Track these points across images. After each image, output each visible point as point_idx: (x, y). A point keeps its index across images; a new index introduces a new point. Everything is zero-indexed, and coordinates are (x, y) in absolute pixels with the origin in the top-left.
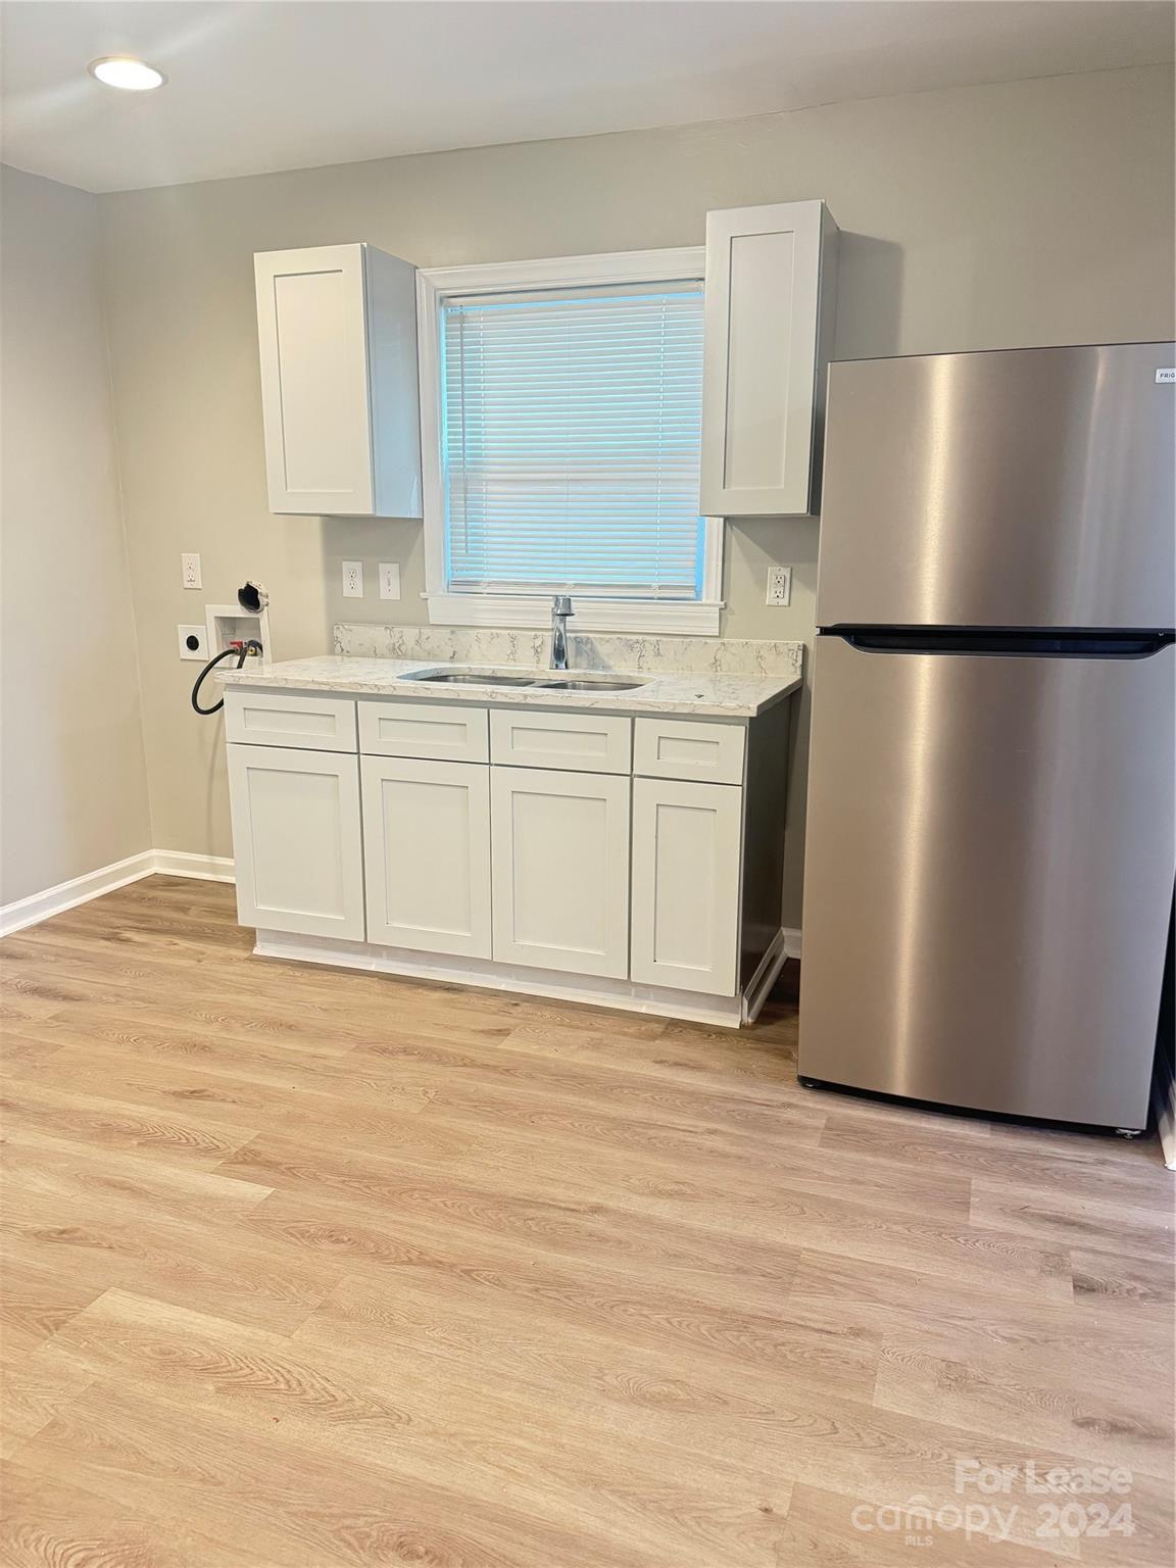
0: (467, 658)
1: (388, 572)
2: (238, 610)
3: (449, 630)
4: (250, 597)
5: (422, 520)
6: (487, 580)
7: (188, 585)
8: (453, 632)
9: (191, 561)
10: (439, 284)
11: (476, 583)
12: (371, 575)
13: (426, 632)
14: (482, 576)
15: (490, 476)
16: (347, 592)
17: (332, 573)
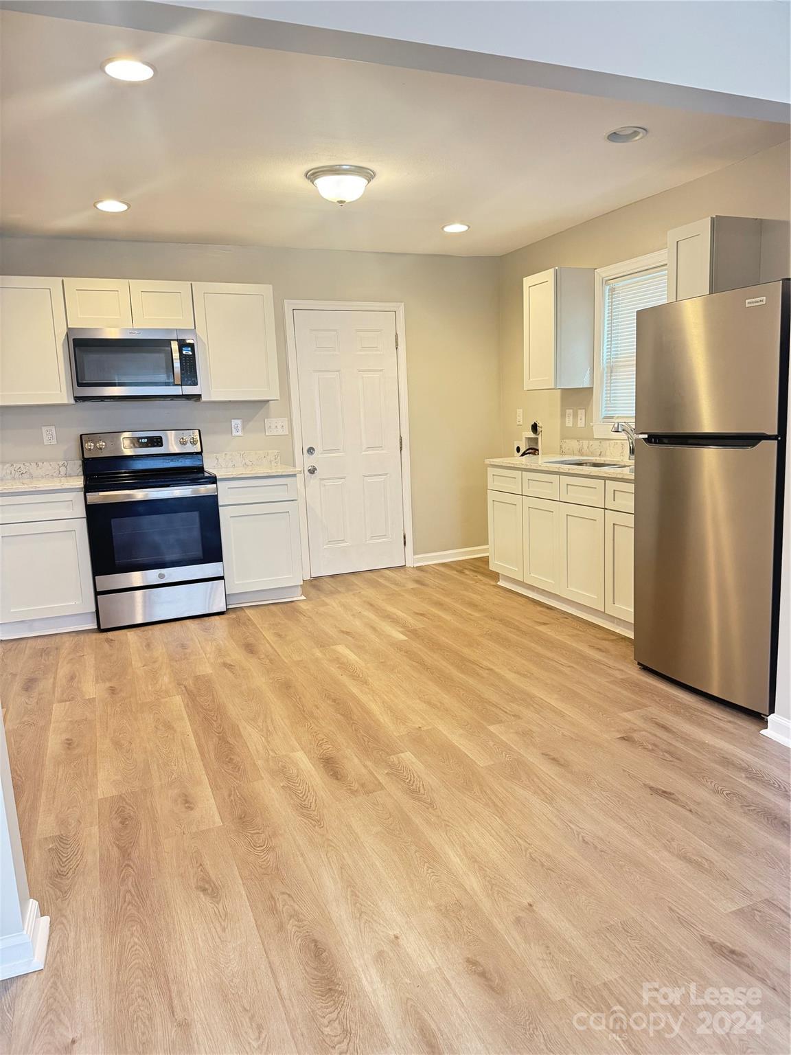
0: (605, 455)
1: (581, 413)
2: (532, 435)
3: (598, 442)
4: (535, 428)
5: (591, 389)
6: (617, 415)
7: (518, 423)
8: (600, 442)
9: (520, 411)
10: (604, 275)
11: (612, 417)
12: (575, 416)
13: (591, 442)
14: (616, 414)
15: (621, 364)
16: (567, 425)
17: (563, 415)
